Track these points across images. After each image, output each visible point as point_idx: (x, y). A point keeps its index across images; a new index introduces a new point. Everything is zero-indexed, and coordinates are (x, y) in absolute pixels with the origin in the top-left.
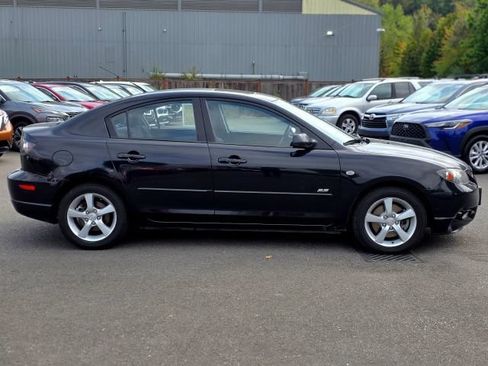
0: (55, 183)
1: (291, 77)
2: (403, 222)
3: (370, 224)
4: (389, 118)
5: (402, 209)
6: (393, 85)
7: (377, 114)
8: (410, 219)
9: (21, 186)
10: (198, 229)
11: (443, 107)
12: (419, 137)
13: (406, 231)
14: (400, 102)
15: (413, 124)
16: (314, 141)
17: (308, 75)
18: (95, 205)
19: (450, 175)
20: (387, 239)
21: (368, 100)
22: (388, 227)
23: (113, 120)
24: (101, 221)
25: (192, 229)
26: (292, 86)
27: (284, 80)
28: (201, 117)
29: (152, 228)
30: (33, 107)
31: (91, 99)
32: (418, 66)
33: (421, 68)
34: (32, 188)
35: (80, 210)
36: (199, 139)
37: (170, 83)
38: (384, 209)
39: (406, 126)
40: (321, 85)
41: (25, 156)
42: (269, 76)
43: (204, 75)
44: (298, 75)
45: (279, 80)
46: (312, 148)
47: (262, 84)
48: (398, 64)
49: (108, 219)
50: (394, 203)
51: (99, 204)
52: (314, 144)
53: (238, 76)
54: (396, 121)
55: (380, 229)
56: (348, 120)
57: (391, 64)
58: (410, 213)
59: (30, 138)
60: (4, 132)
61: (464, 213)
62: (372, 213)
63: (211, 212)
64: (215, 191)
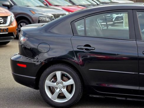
0: (39, 63)
9: (18, 64)
10: (128, 99)
18: (62, 79)
23: (76, 23)
24: (65, 89)
25: (124, 99)
28: (133, 22)
29: (98, 96)
30: (31, 10)
31: (70, 4)
34: (25, 66)
35: (53, 82)
36: (131, 38)
41: (21, 46)
49: (70, 88)
51: (65, 78)
59: (25, 34)
60: (11, 27)
63: (137, 88)
64: (140, 74)
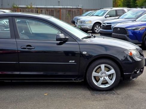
1: (75, 7)
2: (109, 76)
3: (95, 77)
4: (113, 25)
5: (109, 69)
6: (116, 10)
7: (107, 24)
8: (113, 74)
11: (135, 20)
12: (124, 34)
13: (111, 80)
14: (118, 18)
15: (122, 28)
16: (67, 37)
17: (83, 6)
19: (131, 53)
20: (102, 84)
21: (106, 17)
22: (103, 78)
26: (75, 11)
27: (72, 8)
32: (130, 2)
33: (131, 3)
36: (12, 37)
37: (20, 10)
38: (101, 70)
39: (119, 29)
40: (87, 11)
42: (66, 7)
43: (38, 6)
44: (79, 6)
45: (70, 8)
46: (67, 41)
47: (61, 10)
48: (122, 2)
50: (105, 67)
52: (67, 39)
53: (52, 7)
54: (115, 27)
55: (99, 79)
56: (97, 26)
57: (119, 2)
58: (112, 71)
61: (137, 71)
62: (95, 72)
64: (20, 63)
